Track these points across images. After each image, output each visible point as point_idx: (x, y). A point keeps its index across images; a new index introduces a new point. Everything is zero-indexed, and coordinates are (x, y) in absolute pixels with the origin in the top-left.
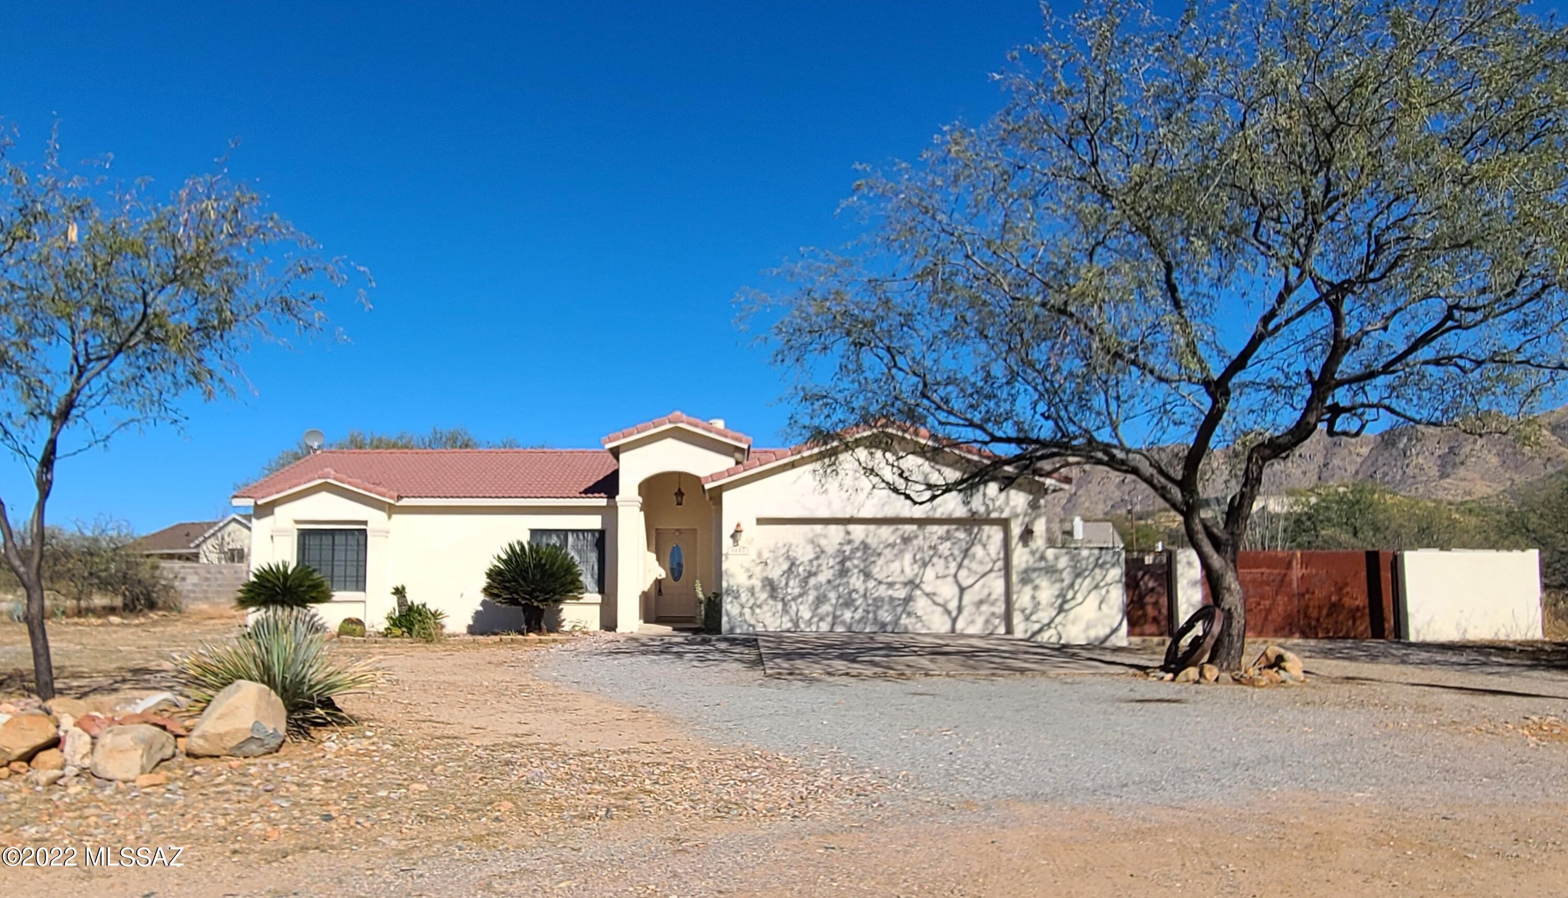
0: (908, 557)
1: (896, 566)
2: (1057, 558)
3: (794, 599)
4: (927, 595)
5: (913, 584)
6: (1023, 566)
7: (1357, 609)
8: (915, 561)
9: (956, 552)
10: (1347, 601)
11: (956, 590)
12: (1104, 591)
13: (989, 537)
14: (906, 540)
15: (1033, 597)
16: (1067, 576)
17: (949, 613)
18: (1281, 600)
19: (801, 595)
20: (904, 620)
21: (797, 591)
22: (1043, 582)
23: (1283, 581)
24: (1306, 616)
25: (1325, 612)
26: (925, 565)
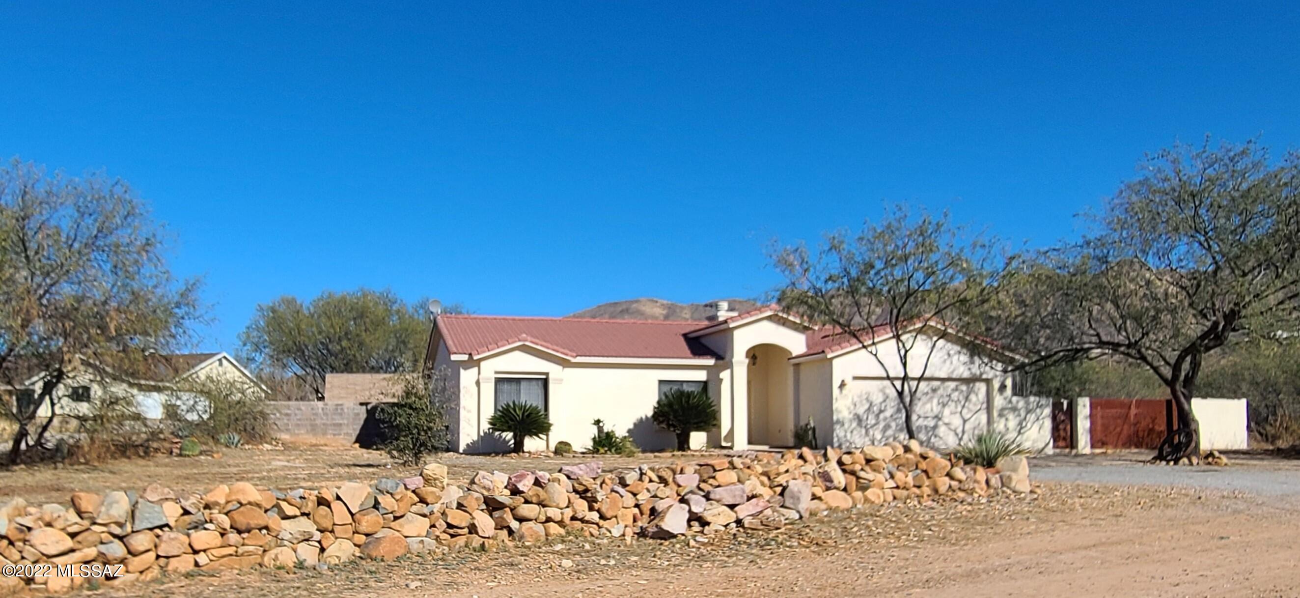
0: (935, 401)
1: (928, 406)
2: (1018, 402)
3: (872, 427)
4: (946, 424)
5: (938, 418)
6: (1000, 407)
7: (1161, 432)
8: (939, 404)
9: (961, 398)
10: (1157, 428)
11: (961, 422)
12: (1041, 422)
13: (979, 389)
14: (934, 390)
15: (1005, 425)
16: (1023, 413)
17: (957, 435)
18: (1126, 427)
19: (875, 425)
20: (933, 440)
21: (873, 422)
22: (1011, 416)
23: (1127, 415)
24: (1137, 436)
25: (1146, 434)
26: (944, 405)
